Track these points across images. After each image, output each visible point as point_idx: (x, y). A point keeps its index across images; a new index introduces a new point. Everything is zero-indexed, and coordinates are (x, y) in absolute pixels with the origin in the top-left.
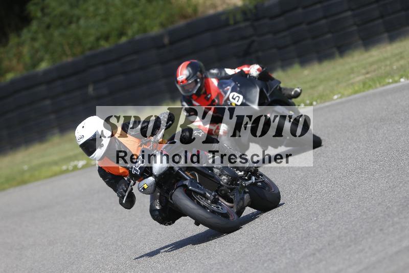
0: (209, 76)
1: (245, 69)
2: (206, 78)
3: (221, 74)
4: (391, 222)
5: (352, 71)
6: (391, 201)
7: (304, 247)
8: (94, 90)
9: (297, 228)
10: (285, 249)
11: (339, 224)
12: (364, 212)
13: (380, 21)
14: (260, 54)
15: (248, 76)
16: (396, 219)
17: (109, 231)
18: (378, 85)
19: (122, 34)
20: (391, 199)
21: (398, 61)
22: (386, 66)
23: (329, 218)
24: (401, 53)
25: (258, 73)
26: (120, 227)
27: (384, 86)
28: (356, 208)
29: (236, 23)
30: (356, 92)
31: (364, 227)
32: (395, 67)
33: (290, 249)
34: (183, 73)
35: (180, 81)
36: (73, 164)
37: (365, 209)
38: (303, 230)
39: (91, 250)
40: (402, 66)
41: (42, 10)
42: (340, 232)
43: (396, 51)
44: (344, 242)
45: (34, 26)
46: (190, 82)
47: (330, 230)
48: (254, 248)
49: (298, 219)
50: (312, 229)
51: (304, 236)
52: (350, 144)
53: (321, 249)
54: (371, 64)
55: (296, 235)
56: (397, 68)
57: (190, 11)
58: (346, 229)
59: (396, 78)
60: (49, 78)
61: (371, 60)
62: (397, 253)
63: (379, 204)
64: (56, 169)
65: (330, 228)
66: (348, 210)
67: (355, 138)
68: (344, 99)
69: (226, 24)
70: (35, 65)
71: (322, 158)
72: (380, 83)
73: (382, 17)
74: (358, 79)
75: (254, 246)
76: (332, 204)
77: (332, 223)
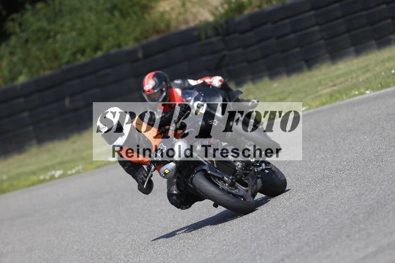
0: (173, 86)
1: (208, 80)
2: (171, 88)
3: (184, 84)
4: (357, 229)
5: (320, 83)
6: (357, 208)
7: (273, 253)
8: (70, 102)
9: (266, 235)
10: (255, 255)
11: (308, 230)
12: (331, 219)
13: (346, 35)
14: (231, 67)
15: (211, 87)
16: (362, 226)
17: (86, 238)
18: (344, 97)
19: (97, 48)
20: (357, 207)
21: (363, 73)
22: (352, 78)
23: (298, 226)
24: (367, 66)
25: (220, 83)
26: (95, 234)
27: (350, 97)
28: (323, 215)
29: (207, 38)
30: (323, 104)
31: (331, 233)
32: (361, 80)
33: (260, 255)
34: (149, 83)
35: (147, 90)
36: (50, 174)
37: (332, 217)
38: (273, 236)
39: (68, 257)
40: (367, 79)
41: (20, 25)
42: (308, 239)
43: (362, 65)
44: (312, 248)
45: (13, 40)
46: (156, 91)
47: (299, 237)
48: (225, 254)
49: (268, 226)
50: (281, 235)
51: (273, 242)
52: (317, 154)
53: (290, 255)
54: (338, 77)
55: (266, 242)
56: (363, 81)
57: (163, 26)
58: (314, 235)
59: (362, 90)
60: (27, 91)
61: (337, 73)
62: (363, 258)
63: (346, 211)
64: (33, 178)
65: (299, 234)
66: (316, 217)
67: (322, 148)
68: (311, 111)
69: (199, 39)
70: (14, 78)
71: (291, 167)
72: (346, 95)
73: (348, 31)
74: (325, 91)
75: (226, 252)
76: (300, 212)
77: (300, 229)
